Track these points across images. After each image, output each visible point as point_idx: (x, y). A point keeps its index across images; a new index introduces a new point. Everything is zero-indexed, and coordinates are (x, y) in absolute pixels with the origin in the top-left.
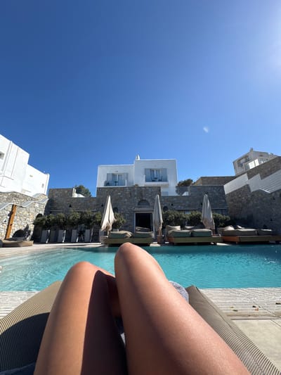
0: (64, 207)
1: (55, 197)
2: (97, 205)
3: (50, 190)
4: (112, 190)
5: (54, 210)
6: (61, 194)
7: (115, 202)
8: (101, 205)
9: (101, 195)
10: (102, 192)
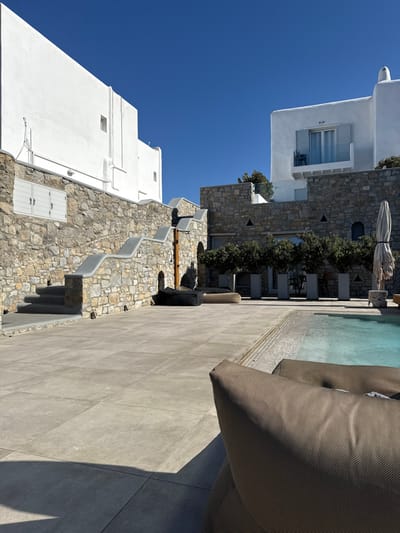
0: (236, 226)
1: (216, 204)
2: (310, 218)
3: (203, 190)
4: (347, 180)
5: (218, 232)
6: (226, 198)
7: (356, 208)
8: (321, 217)
9: (320, 195)
10: (321, 187)
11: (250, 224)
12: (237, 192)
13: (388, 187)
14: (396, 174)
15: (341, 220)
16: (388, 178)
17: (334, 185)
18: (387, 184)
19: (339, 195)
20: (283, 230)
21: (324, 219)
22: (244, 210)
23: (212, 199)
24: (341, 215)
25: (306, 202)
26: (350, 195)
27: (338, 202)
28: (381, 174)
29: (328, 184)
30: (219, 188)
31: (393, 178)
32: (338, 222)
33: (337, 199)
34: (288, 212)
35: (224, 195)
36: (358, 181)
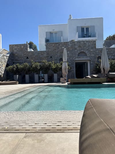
0: (22, 59)
1: (15, 51)
2: (47, 57)
3: (10, 45)
4: (58, 45)
5: (16, 61)
6: (19, 49)
7: (61, 54)
8: (50, 57)
9: (49, 49)
10: (50, 46)
11: (27, 58)
12: (22, 47)
13: (69, 47)
14: (71, 44)
15: (56, 57)
16: (69, 45)
17: (54, 46)
18: (69, 46)
19: (55, 50)
20: (38, 60)
21: (51, 57)
22: (25, 53)
23: (14, 49)
24: (56, 56)
25: (45, 51)
26: (58, 49)
27: (55, 52)
28: (67, 43)
29: (52, 46)
30: (16, 45)
31: (71, 45)
32: (55, 58)
33: (55, 51)
34: (40, 55)
35: (18, 48)
36: (61, 45)
